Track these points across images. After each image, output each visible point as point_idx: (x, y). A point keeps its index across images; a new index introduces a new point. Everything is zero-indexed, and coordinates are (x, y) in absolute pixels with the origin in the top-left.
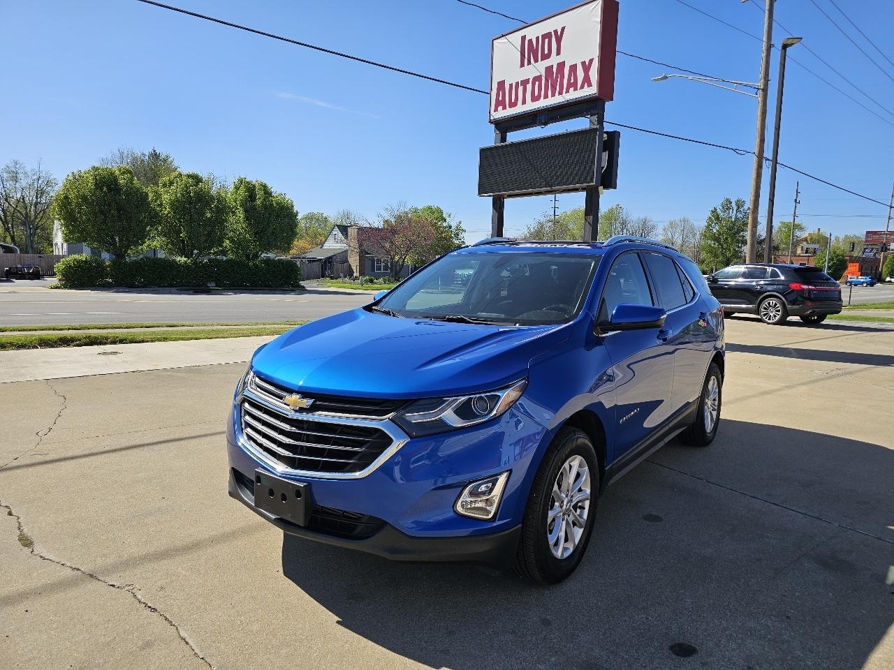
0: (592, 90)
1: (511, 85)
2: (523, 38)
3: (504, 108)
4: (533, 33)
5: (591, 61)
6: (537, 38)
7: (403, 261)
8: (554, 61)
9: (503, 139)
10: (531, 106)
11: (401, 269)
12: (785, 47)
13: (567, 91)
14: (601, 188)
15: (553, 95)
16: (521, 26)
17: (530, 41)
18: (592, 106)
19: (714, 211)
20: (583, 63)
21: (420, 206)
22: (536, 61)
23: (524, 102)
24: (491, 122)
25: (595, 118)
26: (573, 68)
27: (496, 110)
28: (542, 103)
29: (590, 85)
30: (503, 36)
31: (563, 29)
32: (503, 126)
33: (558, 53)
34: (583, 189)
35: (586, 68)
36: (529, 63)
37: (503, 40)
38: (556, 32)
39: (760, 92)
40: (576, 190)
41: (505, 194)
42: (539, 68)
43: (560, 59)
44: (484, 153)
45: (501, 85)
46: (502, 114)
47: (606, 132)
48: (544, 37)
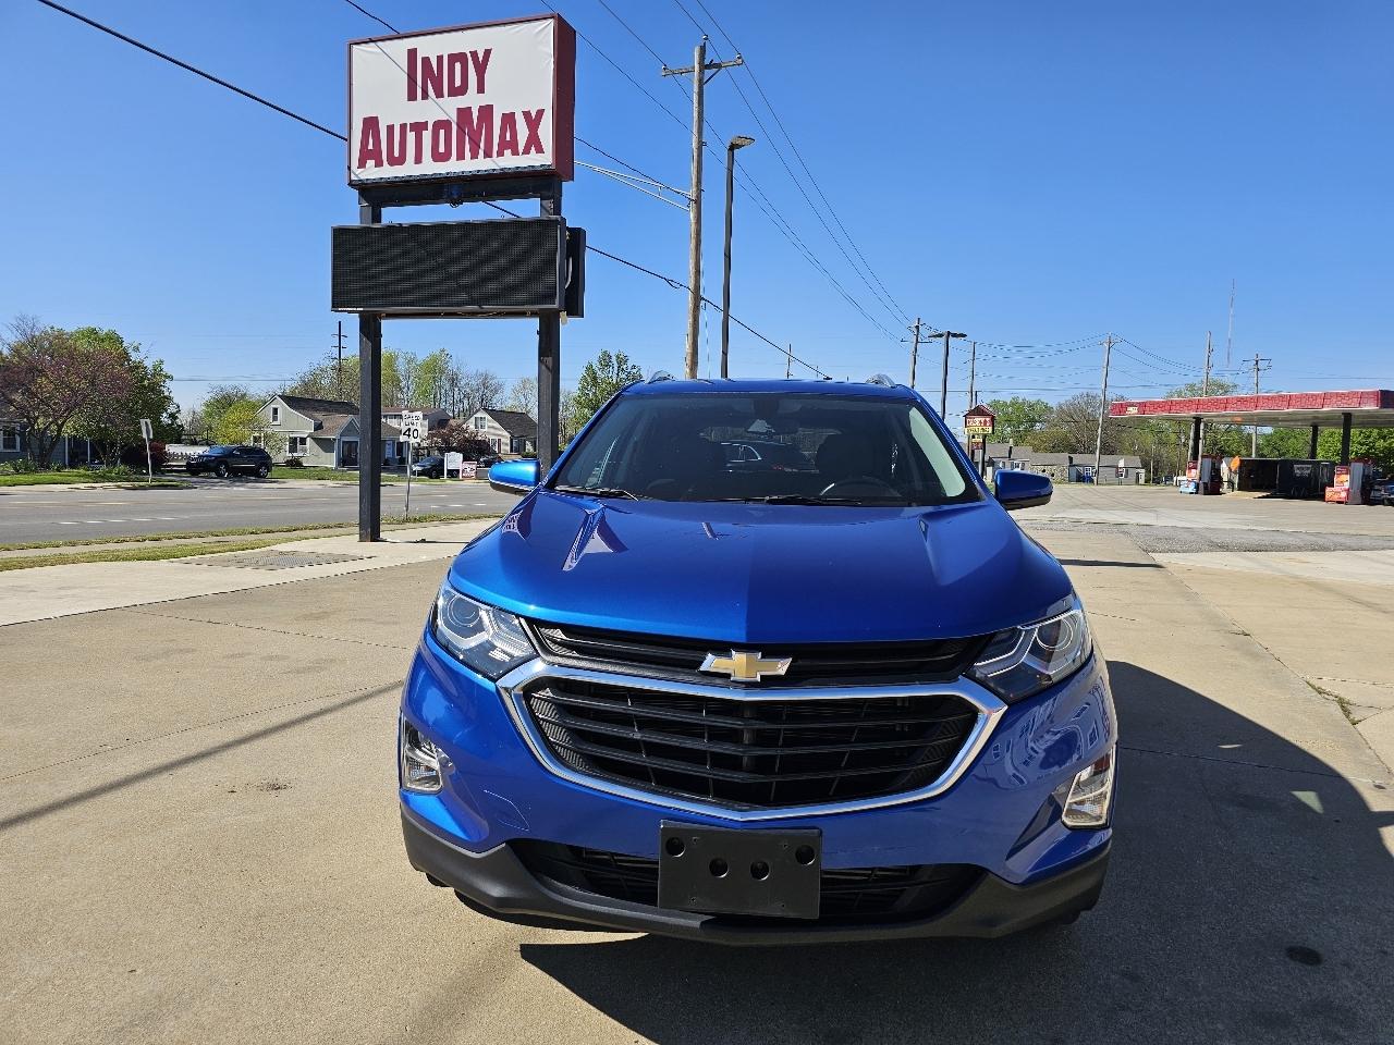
0: (544, 159)
1: (390, 129)
2: (412, 53)
3: (379, 164)
4: (433, 47)
5: (540, 113)
6: (440, 59)
7: (59, 430)
8: (472, 100)
9: (377, 218)
10: (430, 168)
11: (53, 445)
12: (733, 147)
13: (500, 154)
14: (563, 314)
15: (474, 156)
16: (386, 35)
17: (426, 61)
18: (544, 183)
19: (589, 368)
20: (527, 114)
21: (70, 327)
22: (439, 94)
23: (418, 160)
24: (351, 184)
25: (549, 204)
26: (509, 119)
27: (362, 164)
28: (453, 167)
29: (540, 150)
30: (371, 41)
31: (487, 53)
32: (376, 195)
33: (481, 89)
34: (534, 314)
35: (533, 122)
36: (425, 96)
37: (371, 47)
38: (474, 54)
39: (693, 205)
40: (522, 314)
41: (381, 312)
42: (445, 108)
43: (484, 100)
44: (340, 234)
45: (371, 124)
46: (371, 172)
47: (569, 229)
48: (453, 58)
